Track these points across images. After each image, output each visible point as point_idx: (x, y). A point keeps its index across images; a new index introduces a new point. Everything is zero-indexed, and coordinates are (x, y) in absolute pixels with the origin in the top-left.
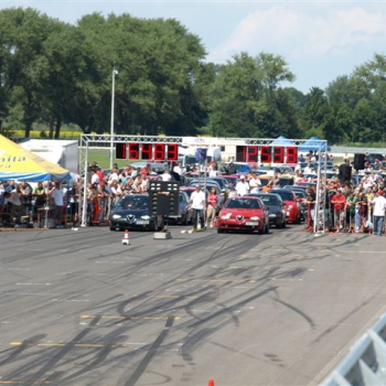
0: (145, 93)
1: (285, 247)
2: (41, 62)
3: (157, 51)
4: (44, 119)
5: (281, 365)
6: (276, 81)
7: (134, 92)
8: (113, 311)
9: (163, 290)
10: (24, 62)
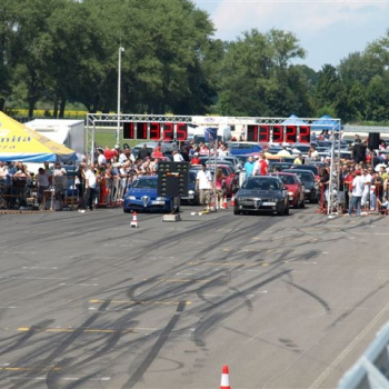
0: (152, 71)
1: (298, 230)
2: (45, 39)
3: (164, 28)
4: (48, 98)
5: (297, 351)
6: (287, 57)
7: (141, 70)
8: (123, 295)
9: (174, 274)
10: (27, 39)
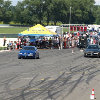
0: (79, 13)
2: (51, 5)
3: (82, 2)
4: (52, 20)
7: (76, 13)
8: (69, 71)
9: (82, 65)
10: (47, 5)
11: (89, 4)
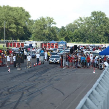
0: (13, 28)
1: (55, 72)
3: (17, 16)
5: (55, 106)
6: (51, 24)
8: (6, 91)
9: (20, 85)
11: (25, 18)
